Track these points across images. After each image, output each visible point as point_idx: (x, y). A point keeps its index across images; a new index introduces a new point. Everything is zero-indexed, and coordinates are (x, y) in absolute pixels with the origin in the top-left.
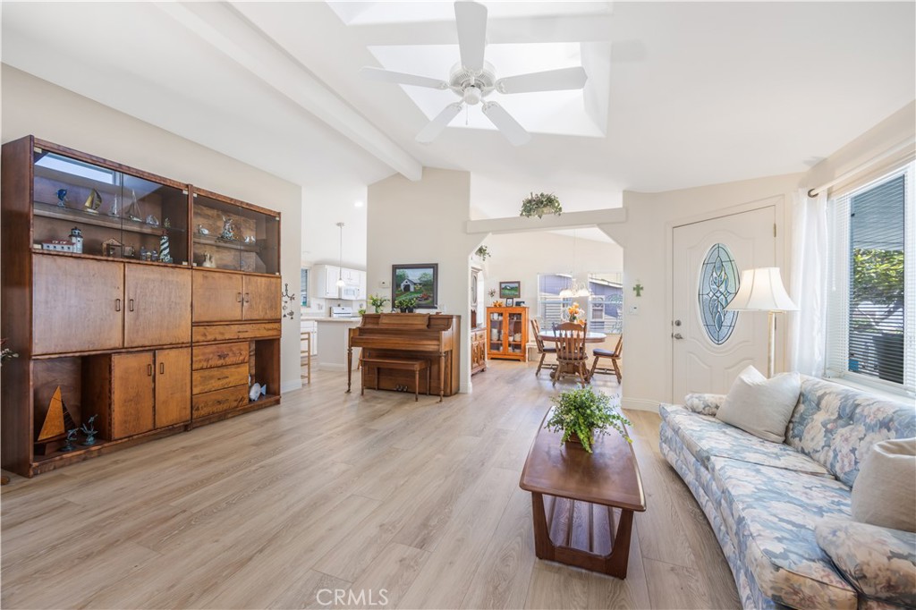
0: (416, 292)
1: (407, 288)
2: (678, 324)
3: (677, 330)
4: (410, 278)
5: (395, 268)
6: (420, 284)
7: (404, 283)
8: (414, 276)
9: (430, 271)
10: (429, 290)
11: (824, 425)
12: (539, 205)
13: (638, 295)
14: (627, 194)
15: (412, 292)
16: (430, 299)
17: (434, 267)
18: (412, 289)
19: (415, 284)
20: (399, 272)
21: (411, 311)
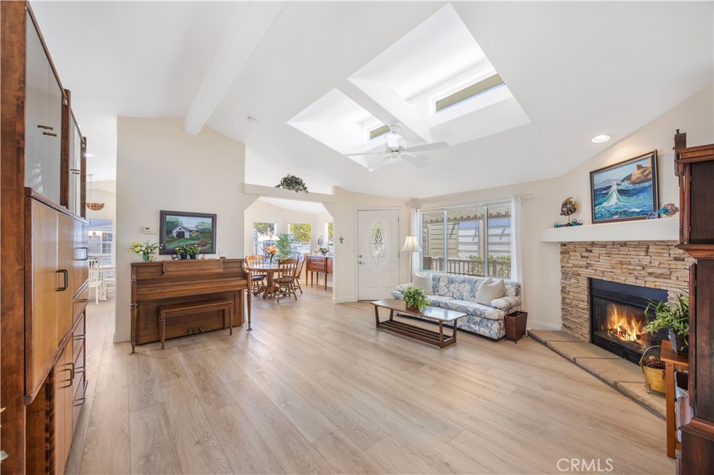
0: (191, 238)
1: (180, 235)
2: (361, 257)
3: (360, 260)
4: (185, 225)
5: (163, 214)
6: (197, 231)
7: (177, 229)
8: (190, 224)
9: (209, 221)
10: (207, 237)
11: (445, 286)
12: (292, 183)
13: (342, 242)
14: (337, 188)
15: (187, 239)
16: (209, 246)
17: (213, 217)
18: (187, 235)
19: (191, 231)
20: (169, 218)
21: (193, 257)
